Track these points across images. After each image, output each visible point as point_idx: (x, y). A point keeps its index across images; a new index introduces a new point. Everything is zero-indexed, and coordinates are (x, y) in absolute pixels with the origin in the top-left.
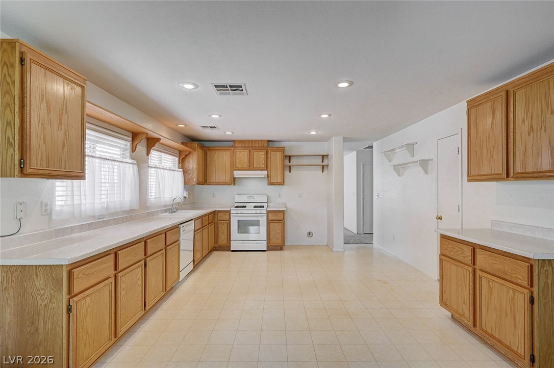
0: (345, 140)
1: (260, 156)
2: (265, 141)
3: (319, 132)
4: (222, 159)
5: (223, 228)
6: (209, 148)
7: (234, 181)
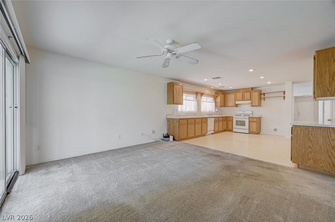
0: (294, 83)
1: (247, 95)
2: (250, 88)
3: (272, 82)
4: (231, 97)
5: (230, 123)
6: (227, 94)
7: (237, 105)
